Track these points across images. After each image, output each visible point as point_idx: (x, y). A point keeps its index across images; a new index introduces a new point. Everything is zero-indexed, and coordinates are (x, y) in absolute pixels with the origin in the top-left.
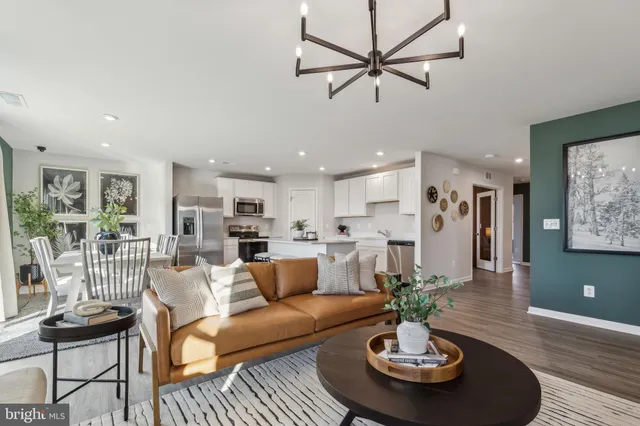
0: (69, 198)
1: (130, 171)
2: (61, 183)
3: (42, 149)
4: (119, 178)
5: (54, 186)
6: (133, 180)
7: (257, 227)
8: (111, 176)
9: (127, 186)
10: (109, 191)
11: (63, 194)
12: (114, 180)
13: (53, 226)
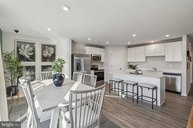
0: (28, 55)
1: (53, 43)
2: (25, 48)
3: (17, 31)
4: (49, 46)
5: (22, 49)
6: (54, 47)
7: (97, 66)
8: (45, 45)
9: (52, 49)
10: (45, 52)
11: (25, 53)
12: (47, 47)
13: (22, 67)
